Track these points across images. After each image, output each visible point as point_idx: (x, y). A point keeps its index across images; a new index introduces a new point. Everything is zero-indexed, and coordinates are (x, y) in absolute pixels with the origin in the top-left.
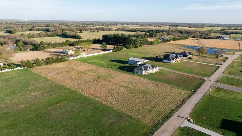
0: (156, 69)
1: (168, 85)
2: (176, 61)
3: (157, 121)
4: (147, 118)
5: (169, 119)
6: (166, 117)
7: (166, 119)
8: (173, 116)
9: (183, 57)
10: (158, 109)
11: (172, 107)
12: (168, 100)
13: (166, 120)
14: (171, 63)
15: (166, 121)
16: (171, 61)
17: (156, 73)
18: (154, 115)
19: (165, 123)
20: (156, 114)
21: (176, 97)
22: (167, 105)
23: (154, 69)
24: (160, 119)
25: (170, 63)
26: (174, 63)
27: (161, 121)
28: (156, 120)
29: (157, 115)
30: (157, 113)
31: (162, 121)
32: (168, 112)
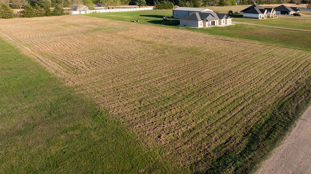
0: (228, 20)
1: (257, 42)
2: (268, 17)
3: (219, 142)
4: (173, 123)
5: (282, 136)
6: (266, 122)
7: (265, 131)
8: (300, 121)
9: (281, 14)
10: (228, 91)
11: (284, 89)
12: (265, 70)
13: (267, 137)
14: (260, 18)
15: (271, 149)
16: (259, 15)
17: (229, 28)
18: (211, 114)
19: (264, 157)
20: (220, 108)
21: (289, 63)
22: (263, 81)
23: (222, 20)
24: (238, 132)
25: (258, 18)
26: (264, 18)
27: (243, 145)
28: (216, 136)
29: (225, 113)
30: (223, 106)
31: (249, 146)
32: (270, 102)
